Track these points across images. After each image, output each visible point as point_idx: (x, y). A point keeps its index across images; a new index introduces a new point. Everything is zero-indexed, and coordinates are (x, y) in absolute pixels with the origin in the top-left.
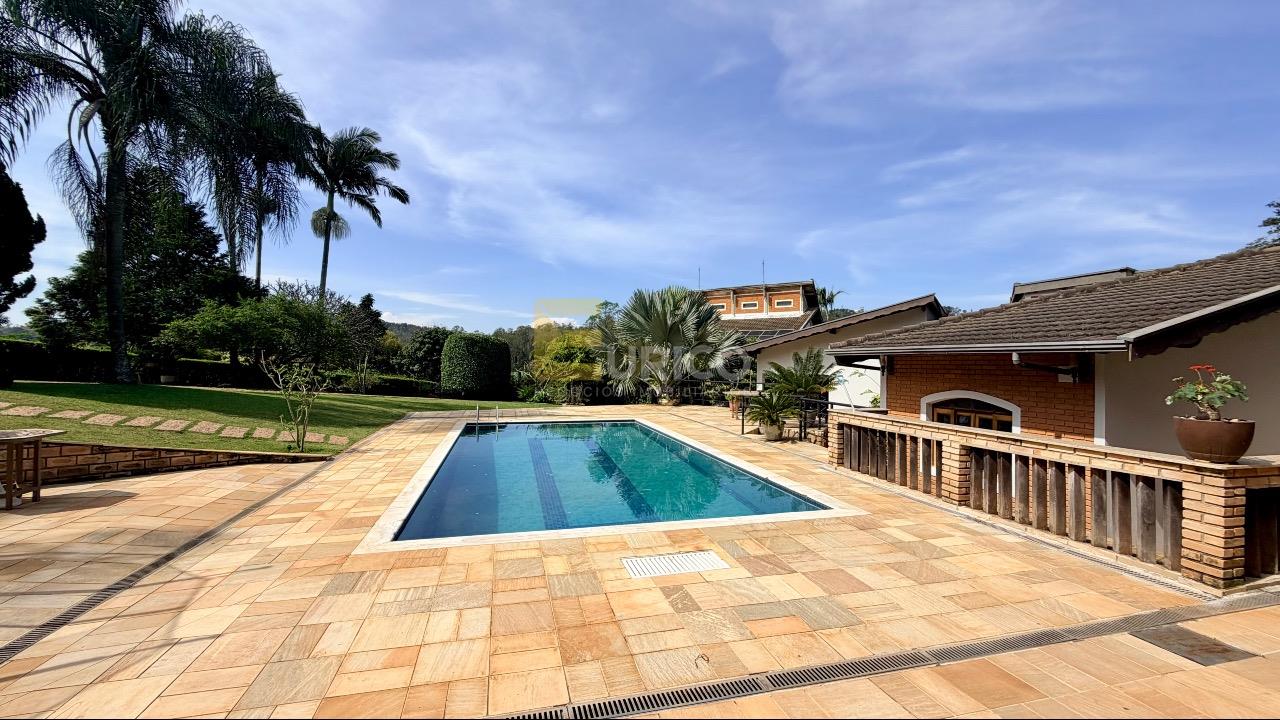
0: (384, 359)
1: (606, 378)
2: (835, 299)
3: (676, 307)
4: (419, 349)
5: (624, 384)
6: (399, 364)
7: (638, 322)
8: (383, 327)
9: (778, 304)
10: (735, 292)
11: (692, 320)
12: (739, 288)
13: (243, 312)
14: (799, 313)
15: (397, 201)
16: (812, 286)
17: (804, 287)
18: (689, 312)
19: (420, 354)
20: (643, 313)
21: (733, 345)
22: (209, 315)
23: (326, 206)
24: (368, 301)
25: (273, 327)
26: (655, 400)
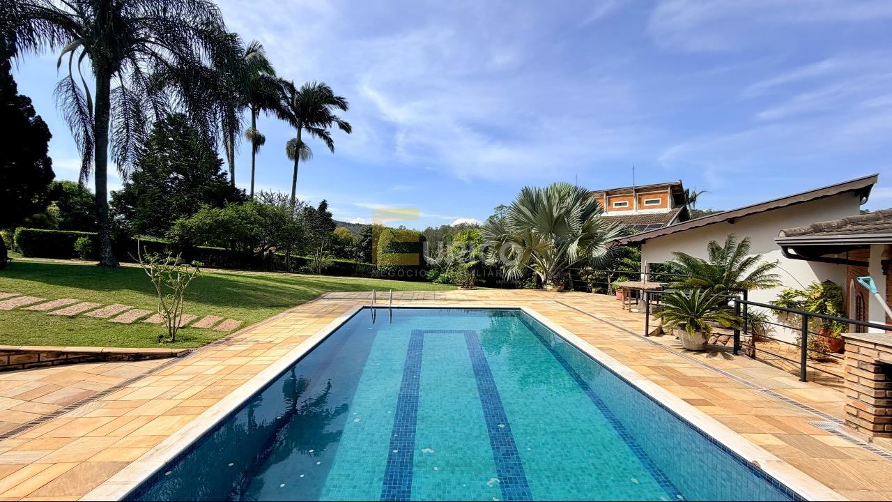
0: (339, 246)
1: (499, 265)
2: (697, 198)
3: (562, 199)
4: (363, 241)
5: (514, 270)
6: (351, 251)
7: (525, 216)
8: (333, 225)
9: (647, 202)
10: (607, 193)
11: (576, 212)
12: (612, 191)
13: (227, 213)
14: (667, 210)
15: (343, 132)
16: (680, 186)
17: (672, 187)
18: (574, 205)
19: (364, 244)
20: (530, 206)
21: (617, 236)
22: (204, 215)
23: (296, 137)
24: (324, 205)
25: (246, 223)
26: (540, 285)
